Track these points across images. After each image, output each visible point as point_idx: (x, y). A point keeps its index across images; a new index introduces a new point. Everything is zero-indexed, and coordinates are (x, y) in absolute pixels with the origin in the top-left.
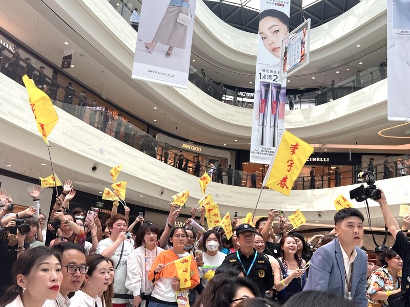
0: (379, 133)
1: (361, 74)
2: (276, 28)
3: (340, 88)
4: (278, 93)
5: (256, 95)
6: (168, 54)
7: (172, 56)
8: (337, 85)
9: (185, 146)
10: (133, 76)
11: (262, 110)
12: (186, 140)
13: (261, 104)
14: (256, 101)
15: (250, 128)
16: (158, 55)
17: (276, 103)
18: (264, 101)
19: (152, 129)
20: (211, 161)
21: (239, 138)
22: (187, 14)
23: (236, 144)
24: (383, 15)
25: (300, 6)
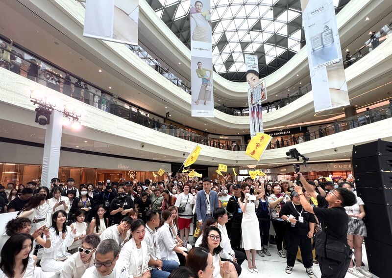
0: (315, 115)
1: (301, 89)
2: (253, 78)
3: (292, 97)
4: (258, 108)
5: (250, 109)
6: (205, 104)
7: (206, 105)
8: (290, 96)
9: (221, 137)
10: (192, 116)
11: (253, 116)
12: (221, 135)
13: (252, 113)
14: (250, 112)
15: (249, 125)
16: (201, 105)
17: (258, 112)
18: (253, 112)
19: (205, 133)
20: (233, 142)
21: (245, 130)
22: (210, 86)
23: (244, 132)
24: (307, 60)
25: (266, 64)
